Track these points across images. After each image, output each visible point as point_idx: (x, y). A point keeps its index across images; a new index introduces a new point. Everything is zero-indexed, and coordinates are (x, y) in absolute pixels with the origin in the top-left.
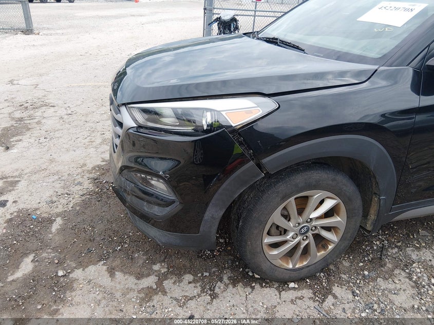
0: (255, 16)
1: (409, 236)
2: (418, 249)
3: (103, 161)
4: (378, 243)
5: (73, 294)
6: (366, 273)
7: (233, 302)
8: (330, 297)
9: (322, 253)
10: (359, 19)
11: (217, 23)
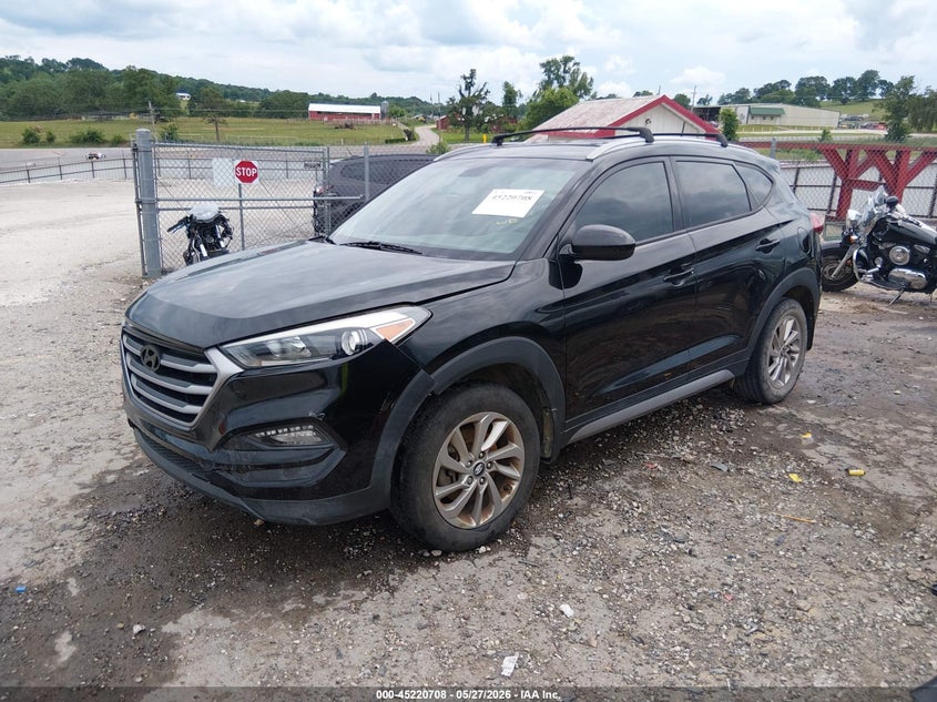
0: (241, 209)
1: (593, 469)
2: (609, 479)
3: (84, 488)
4: (562, 483)
5: (183, 650)
6: (561, 515)
7: (420, 588)
8: (531, 548)
9: (507, 497)
10: (474, 212)
11: (185, 228)
